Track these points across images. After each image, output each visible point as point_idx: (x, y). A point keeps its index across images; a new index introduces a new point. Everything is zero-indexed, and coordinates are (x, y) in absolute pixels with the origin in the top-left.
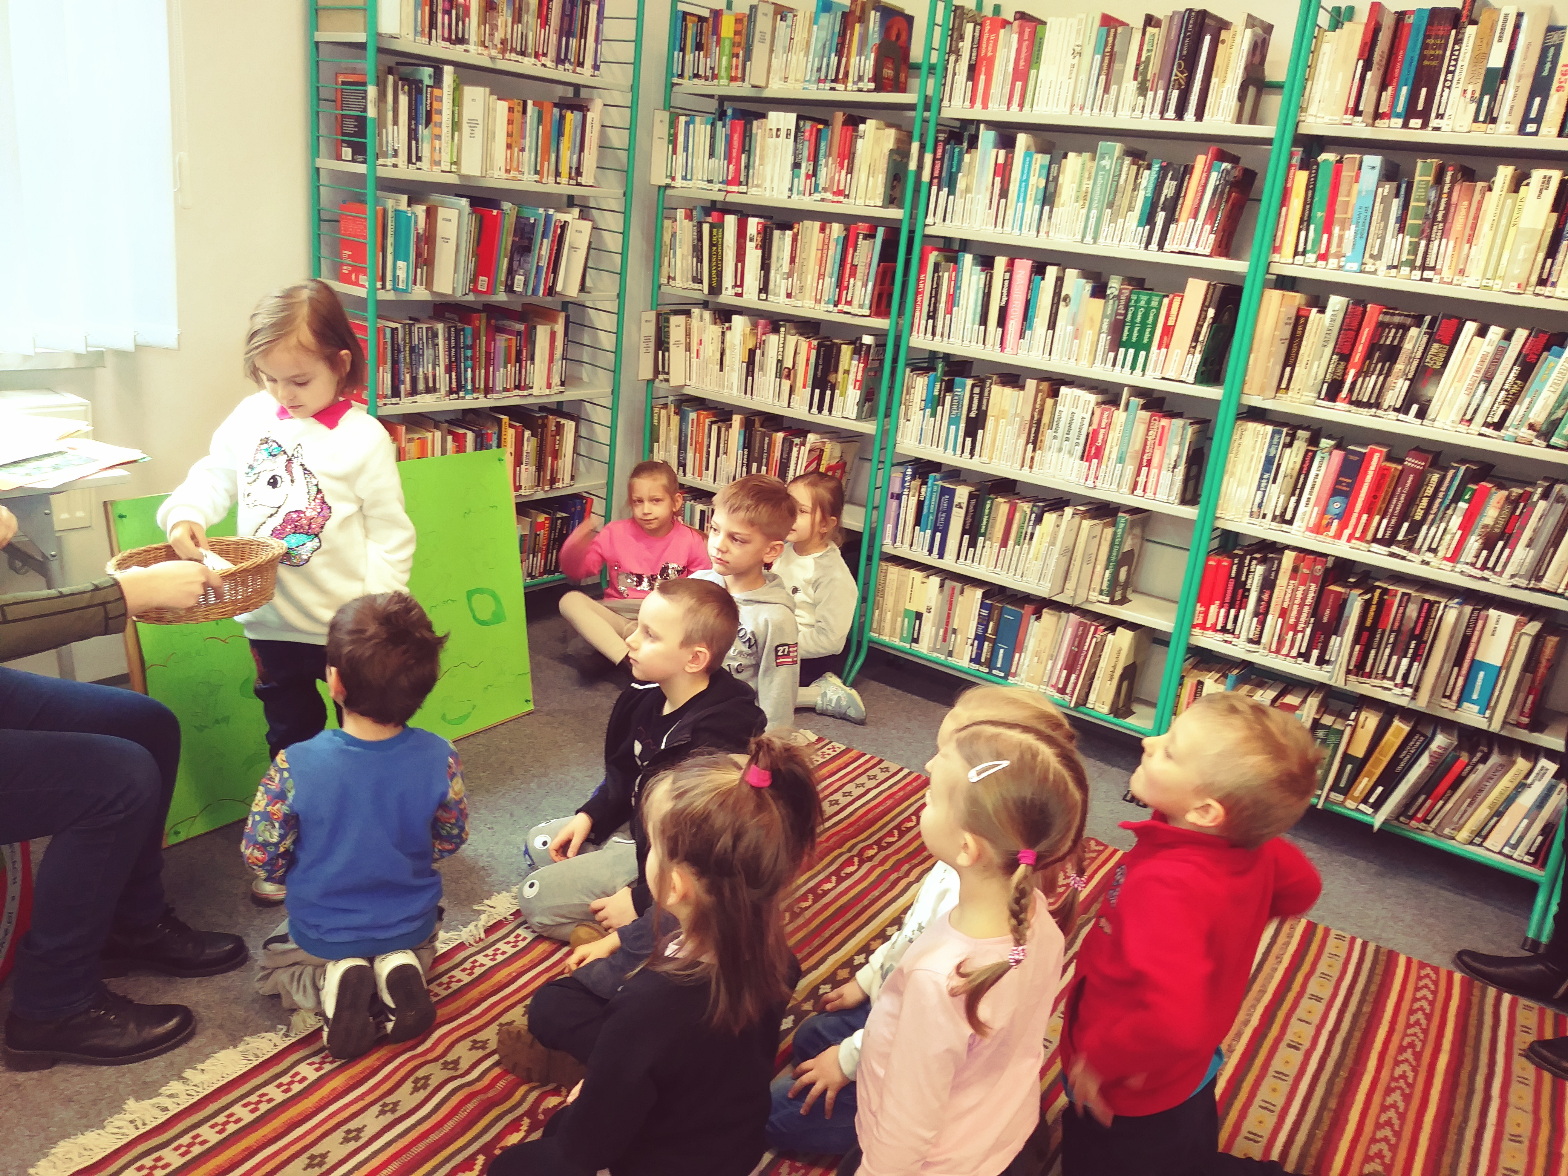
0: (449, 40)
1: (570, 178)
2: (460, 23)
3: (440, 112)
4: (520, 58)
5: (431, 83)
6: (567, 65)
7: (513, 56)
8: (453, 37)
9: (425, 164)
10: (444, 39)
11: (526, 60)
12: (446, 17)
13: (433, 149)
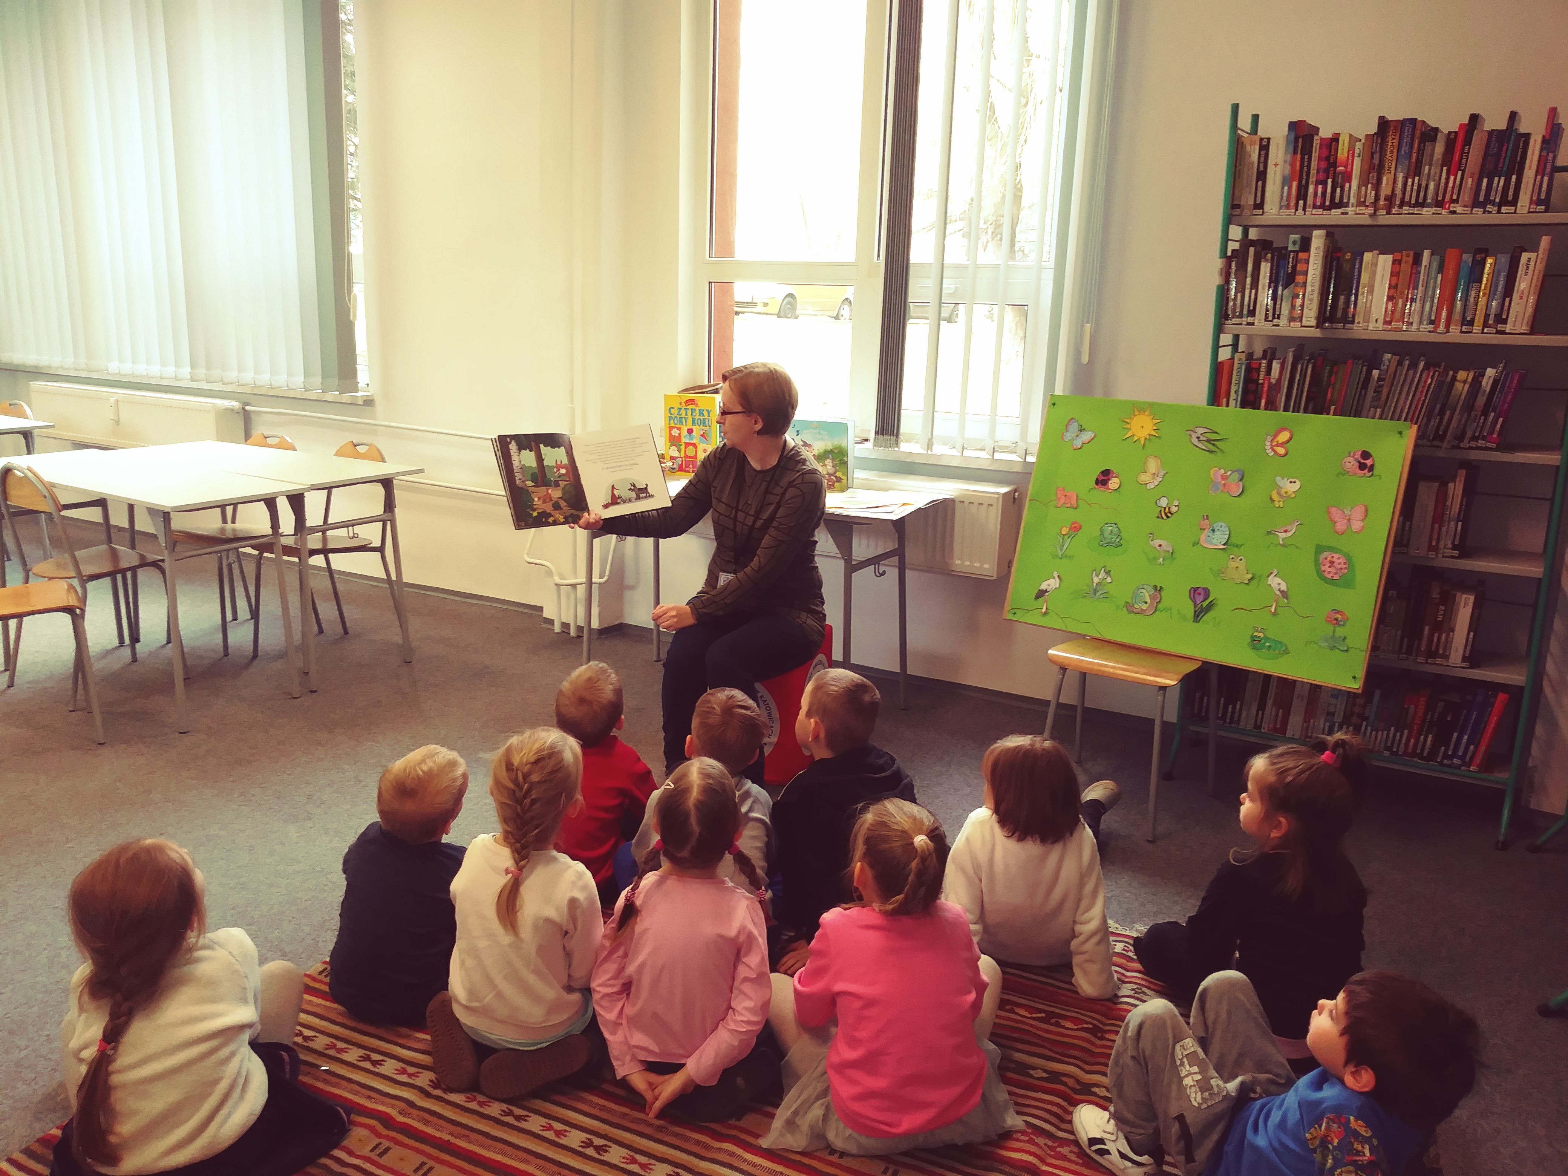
0: (1323, 206)
1: (1485, 325)
2: (1338, 190)
3: (1306, 273)
4: (1416, 210)
5: (1297, 248)
6: (1489, 208)
7: (1405, 209)
8: (1327, 203)
9: (1283, 321)
10: (1315, 207)
11: (1426, 211)
12: (1320, 187)
13: (1293, 307)
